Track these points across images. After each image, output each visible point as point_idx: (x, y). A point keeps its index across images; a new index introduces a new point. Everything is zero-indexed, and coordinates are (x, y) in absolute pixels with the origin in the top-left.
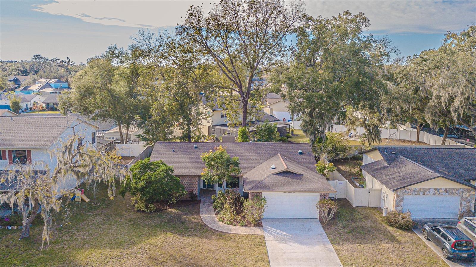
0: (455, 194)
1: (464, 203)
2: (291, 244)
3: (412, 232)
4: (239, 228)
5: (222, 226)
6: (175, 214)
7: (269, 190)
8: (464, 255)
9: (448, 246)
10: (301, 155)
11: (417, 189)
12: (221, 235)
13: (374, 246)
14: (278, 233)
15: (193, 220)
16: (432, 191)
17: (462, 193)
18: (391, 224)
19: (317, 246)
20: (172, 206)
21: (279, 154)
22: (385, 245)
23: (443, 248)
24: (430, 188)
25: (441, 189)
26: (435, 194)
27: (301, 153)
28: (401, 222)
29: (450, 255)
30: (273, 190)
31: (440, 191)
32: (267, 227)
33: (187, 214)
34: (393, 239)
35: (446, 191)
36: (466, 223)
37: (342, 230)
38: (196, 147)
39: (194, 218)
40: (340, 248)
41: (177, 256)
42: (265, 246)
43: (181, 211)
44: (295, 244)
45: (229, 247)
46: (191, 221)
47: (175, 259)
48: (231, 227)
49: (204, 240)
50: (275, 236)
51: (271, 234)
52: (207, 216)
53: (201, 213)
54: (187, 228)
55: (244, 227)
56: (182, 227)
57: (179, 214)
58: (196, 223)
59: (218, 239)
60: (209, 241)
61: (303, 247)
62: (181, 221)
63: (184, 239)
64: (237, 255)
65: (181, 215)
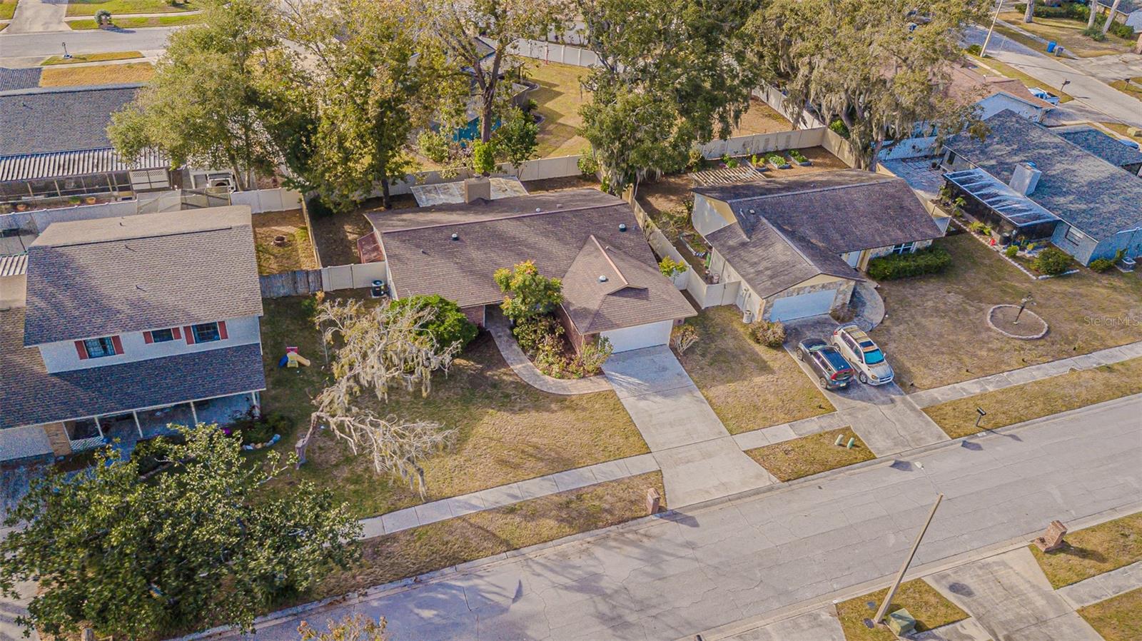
0: (832, 288)
2: (652, 398)
3: (784, 351)
4: (577, 383)
5: (551, 383)
6: (471, 370)
7: (613, 326)
8: (843, 385)
9: (827, 376)
10: (625, 233)
12: (562, 400)
13: (746, 383)
15: (505, 377)
17: (840, 286)
18: (758, 340)
19: (684, 397)
21: (592, 236)
22: (758, 380)
23: (821, 377)
27: (624, 230)
28: (772, 339)
29: (828, 387)
30: (618, 326)
31: (817, 288)
32: (610, 373)
33: (489, 368)
34: (764, 368)
35: (823, 287)
36: (843, 336)
37: (703, 362)
39: (505, 374)
40: (711, 394)
41: (531, 450)
42: (624, 409)
43: (478, 363)
44: (659, 399)
45: (583, 420)
46: (504, 381)
47: (531, 456)
48: (565, 382)
49: (546, 415)
50: (627, 388)
51: (621, 385)
52: (520, 366)
53: (509, 362)
54: (507, 396)
55: (583, 380)
56: (500, 395)
57: (477, 369)
58: (512, 382)
59: (562, 409)
60: (552, 416)
61: (668, 401)
62: (489, 382)
63: (517, 418)
64: (600, 431)
65: (482, 370)
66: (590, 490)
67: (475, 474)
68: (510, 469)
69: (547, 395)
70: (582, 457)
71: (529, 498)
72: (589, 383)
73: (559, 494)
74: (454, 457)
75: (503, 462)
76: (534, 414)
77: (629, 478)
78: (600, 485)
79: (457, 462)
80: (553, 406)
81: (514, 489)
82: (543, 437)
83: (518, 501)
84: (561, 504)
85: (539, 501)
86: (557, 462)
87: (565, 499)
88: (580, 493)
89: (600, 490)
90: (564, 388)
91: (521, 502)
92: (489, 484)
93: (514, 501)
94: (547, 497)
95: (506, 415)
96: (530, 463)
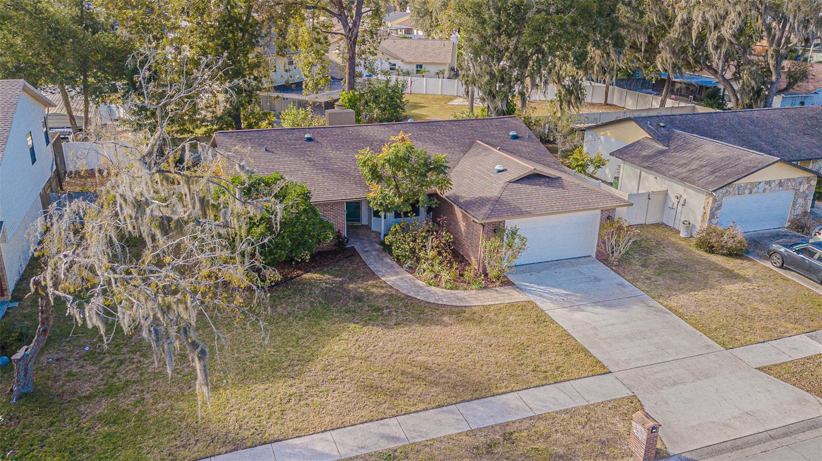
0: (791, 187)
1: (800, 201)
4: (476, 294)
5: (440, 294)
6: (327, 283)
10: (517, 141)
11: (742, 185)
12: (459, 313)
14: (552, 293)
15: (374, 290)
16: (761, 186)
17: (800, 185)
18: (711, 250)
19: (635, 307)
20: (306, 267)
22: (732, 288)
24: (760, 181)
25: (774, 181)
26: (764, 191)
27: (516, 137)
30: (530, 214)
31: (773, 185)
32: (523, 283)
33: (351, 280)
34: (732, 276)
35: (780, 184)
37: (648, 272)
38: (309, 139)
39: (374, 286)
40: (673, 304)
41: (417, 371)
42: (553, 322)
43: (336, 276)
44: (599, 309)
45: (495, 334)
46: (372, 293)
47: (418, 378)
48: (460, 293)
49: (437, 329)
50: (551, 299)
51: (541, 296)
52: (395, 277)
53: (379, 274)
54: (378, 309)
55: (485, 291)
56: (367, 308)
57: (335, 282)
58: (384, 295)
59: (460, 322)
60: (447, 330)
61: (614, 312)
62: (351, 296)
63: (394, 333)
64: (523, 348)
65: (342, 283)
66: (526, 425)
67: (323, 406)
68: (382, 398)
69: (437, 306)
70: (502, 379)
71: (417, 440)
72: (495, 294)
73: (472, 433)
74: (290, 382)
75: (370, 388)
76: (417, 328)
77: (586, 407)
78: (539, 418)
79: (294, 390)
80: (446, 318)
81: (393, 426)
82: (435, 354)
83: (400, 444)
84: (477, 448)
85: (437, 445)
86: (461, 386)
87: (483, 439)
88: (508, 430)
89: (541, 426)
90: (459, 299)
91: (404, 446)
92: (347, 418)
93: (393, 446)
94: (450, 438)
95: (376, 331)
96: (417, 389)
